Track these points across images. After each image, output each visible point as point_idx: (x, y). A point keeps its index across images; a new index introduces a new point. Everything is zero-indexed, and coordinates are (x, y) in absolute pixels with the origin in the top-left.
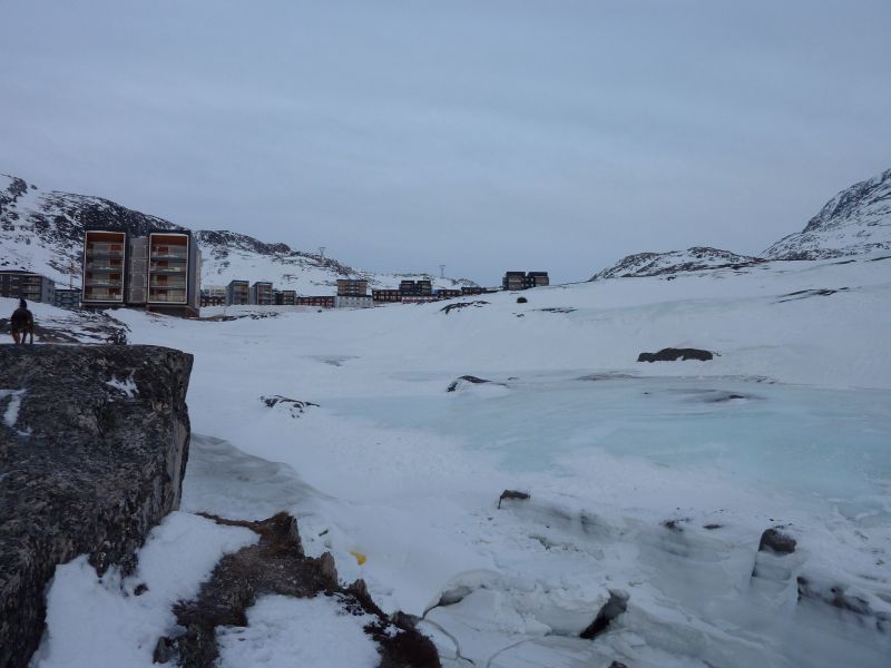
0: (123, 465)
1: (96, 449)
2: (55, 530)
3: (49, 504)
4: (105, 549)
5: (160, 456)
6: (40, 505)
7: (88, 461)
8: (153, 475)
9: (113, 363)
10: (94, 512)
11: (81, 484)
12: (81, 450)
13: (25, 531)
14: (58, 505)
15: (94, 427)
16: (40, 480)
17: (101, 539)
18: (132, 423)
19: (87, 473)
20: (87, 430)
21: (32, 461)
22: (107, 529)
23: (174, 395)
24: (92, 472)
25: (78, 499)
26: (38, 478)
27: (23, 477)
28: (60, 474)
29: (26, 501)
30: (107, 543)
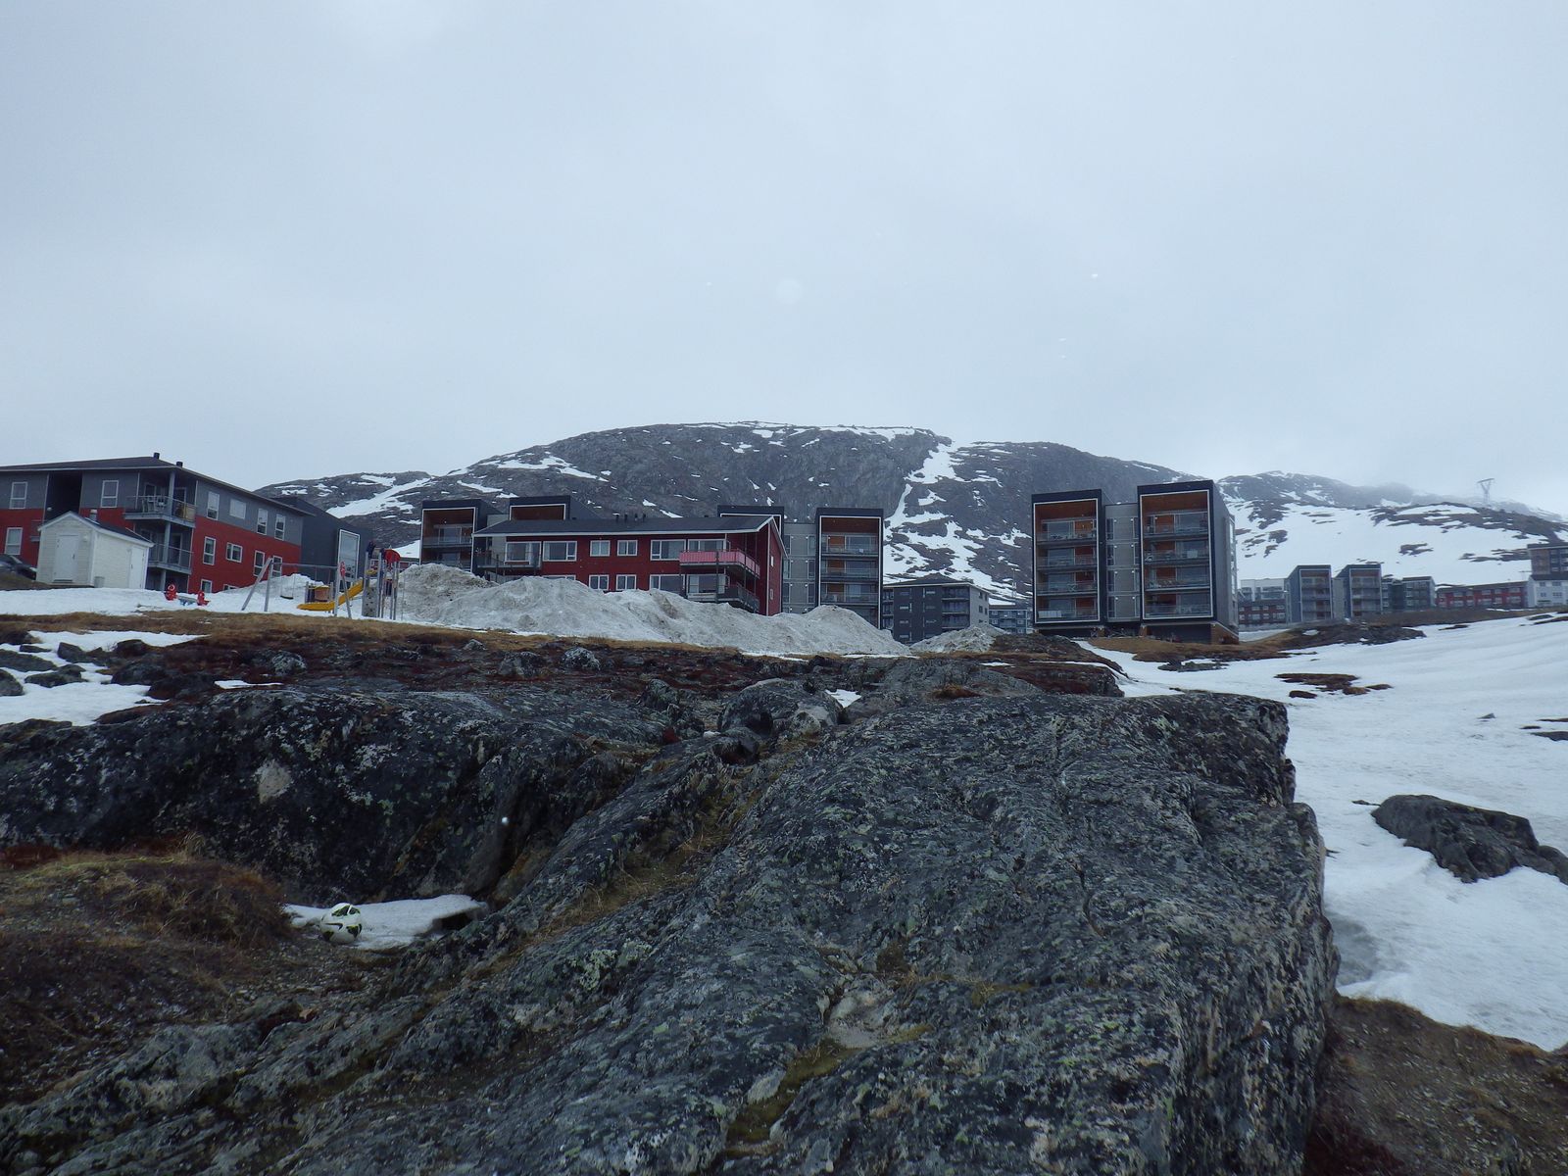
0: (1257, 896)
1: (1204, 867)
2: (1192, 989)
3: (1174, 947)
4: (1265, 1031)
5: (1311, 887)
6: (1162, 947)
7: (1200, 885)
8: (1308, 920)
9: (1176, 724)
10: (1240, 967)
11: (1208, 920)
12: (1181, 865)
13: (1155, 984)
14: (1184, 950)
15: (1190, 829)
16: (1147, 909)
17: (1257, 1016)
18: (1242, 828)
19: (1207, 906)
20: (1179, 834)
21: (1120, 877)
22: (1263, 1001)
23: (1281, 783)
24: (1212, 903)
25: (1209, 945)
26: (1143, 904)
27: (1119, 902)
28: (1172, 902)
29: (1140, 938)
30: (1267, 1024)
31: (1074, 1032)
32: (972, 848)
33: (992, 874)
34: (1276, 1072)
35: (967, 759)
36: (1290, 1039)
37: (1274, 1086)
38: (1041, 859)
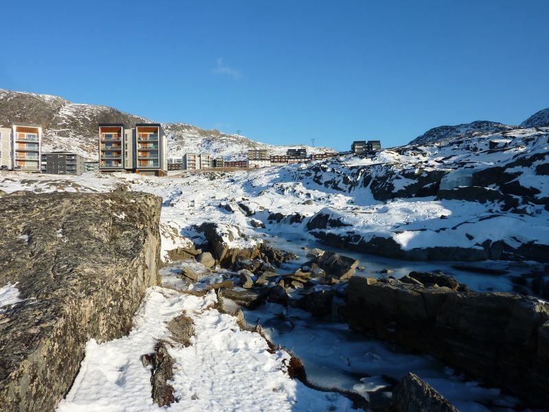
0: (121, 259)
1: (105, 250)
2: (83, 295)
3: (79, 281)
4: (111, 305)
5: (141, 255)
6: (75, 281)
7: (101, 257)
8: (138, 265)
9: (115, 202)
10: (104, 284)
11: (97, 270)
12: (97, 250)
13: (66, 295)
14: (84, 281)
17: (109, 300)
18: (126, 236)
19: (100, 264)
20: (99, 240)
21: (70, 257)
22: (112, 295)
23: (150, 220)
24: (103, 263)
25: (95, 278)
26: (73, 266)
27: (65, 266)
28: (85, 264)
30: (112, 302)
31: (21, 318)
32: (14, 250)
33: (18, 259)
34: (114, 317)
35: (24, 216)
36: (122, 306)
37: (112, 322)
38: (41, 252)
